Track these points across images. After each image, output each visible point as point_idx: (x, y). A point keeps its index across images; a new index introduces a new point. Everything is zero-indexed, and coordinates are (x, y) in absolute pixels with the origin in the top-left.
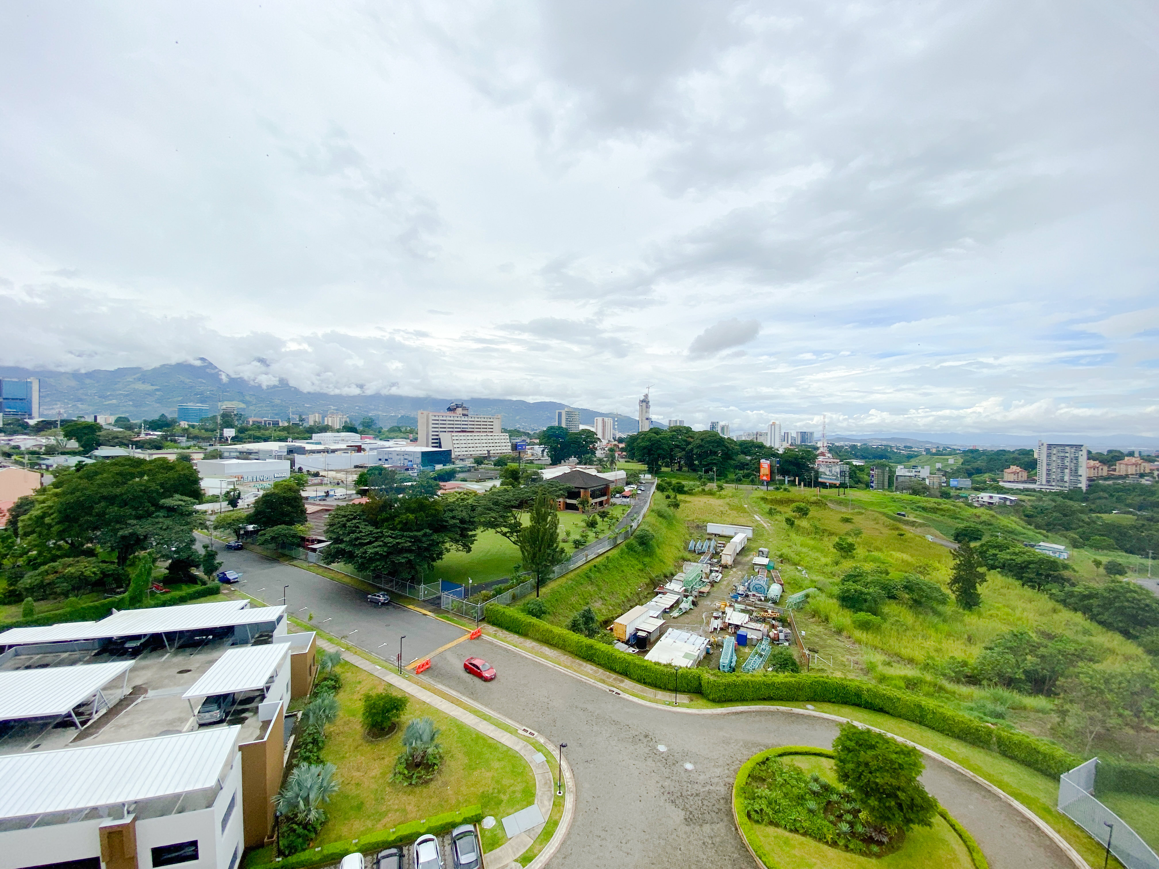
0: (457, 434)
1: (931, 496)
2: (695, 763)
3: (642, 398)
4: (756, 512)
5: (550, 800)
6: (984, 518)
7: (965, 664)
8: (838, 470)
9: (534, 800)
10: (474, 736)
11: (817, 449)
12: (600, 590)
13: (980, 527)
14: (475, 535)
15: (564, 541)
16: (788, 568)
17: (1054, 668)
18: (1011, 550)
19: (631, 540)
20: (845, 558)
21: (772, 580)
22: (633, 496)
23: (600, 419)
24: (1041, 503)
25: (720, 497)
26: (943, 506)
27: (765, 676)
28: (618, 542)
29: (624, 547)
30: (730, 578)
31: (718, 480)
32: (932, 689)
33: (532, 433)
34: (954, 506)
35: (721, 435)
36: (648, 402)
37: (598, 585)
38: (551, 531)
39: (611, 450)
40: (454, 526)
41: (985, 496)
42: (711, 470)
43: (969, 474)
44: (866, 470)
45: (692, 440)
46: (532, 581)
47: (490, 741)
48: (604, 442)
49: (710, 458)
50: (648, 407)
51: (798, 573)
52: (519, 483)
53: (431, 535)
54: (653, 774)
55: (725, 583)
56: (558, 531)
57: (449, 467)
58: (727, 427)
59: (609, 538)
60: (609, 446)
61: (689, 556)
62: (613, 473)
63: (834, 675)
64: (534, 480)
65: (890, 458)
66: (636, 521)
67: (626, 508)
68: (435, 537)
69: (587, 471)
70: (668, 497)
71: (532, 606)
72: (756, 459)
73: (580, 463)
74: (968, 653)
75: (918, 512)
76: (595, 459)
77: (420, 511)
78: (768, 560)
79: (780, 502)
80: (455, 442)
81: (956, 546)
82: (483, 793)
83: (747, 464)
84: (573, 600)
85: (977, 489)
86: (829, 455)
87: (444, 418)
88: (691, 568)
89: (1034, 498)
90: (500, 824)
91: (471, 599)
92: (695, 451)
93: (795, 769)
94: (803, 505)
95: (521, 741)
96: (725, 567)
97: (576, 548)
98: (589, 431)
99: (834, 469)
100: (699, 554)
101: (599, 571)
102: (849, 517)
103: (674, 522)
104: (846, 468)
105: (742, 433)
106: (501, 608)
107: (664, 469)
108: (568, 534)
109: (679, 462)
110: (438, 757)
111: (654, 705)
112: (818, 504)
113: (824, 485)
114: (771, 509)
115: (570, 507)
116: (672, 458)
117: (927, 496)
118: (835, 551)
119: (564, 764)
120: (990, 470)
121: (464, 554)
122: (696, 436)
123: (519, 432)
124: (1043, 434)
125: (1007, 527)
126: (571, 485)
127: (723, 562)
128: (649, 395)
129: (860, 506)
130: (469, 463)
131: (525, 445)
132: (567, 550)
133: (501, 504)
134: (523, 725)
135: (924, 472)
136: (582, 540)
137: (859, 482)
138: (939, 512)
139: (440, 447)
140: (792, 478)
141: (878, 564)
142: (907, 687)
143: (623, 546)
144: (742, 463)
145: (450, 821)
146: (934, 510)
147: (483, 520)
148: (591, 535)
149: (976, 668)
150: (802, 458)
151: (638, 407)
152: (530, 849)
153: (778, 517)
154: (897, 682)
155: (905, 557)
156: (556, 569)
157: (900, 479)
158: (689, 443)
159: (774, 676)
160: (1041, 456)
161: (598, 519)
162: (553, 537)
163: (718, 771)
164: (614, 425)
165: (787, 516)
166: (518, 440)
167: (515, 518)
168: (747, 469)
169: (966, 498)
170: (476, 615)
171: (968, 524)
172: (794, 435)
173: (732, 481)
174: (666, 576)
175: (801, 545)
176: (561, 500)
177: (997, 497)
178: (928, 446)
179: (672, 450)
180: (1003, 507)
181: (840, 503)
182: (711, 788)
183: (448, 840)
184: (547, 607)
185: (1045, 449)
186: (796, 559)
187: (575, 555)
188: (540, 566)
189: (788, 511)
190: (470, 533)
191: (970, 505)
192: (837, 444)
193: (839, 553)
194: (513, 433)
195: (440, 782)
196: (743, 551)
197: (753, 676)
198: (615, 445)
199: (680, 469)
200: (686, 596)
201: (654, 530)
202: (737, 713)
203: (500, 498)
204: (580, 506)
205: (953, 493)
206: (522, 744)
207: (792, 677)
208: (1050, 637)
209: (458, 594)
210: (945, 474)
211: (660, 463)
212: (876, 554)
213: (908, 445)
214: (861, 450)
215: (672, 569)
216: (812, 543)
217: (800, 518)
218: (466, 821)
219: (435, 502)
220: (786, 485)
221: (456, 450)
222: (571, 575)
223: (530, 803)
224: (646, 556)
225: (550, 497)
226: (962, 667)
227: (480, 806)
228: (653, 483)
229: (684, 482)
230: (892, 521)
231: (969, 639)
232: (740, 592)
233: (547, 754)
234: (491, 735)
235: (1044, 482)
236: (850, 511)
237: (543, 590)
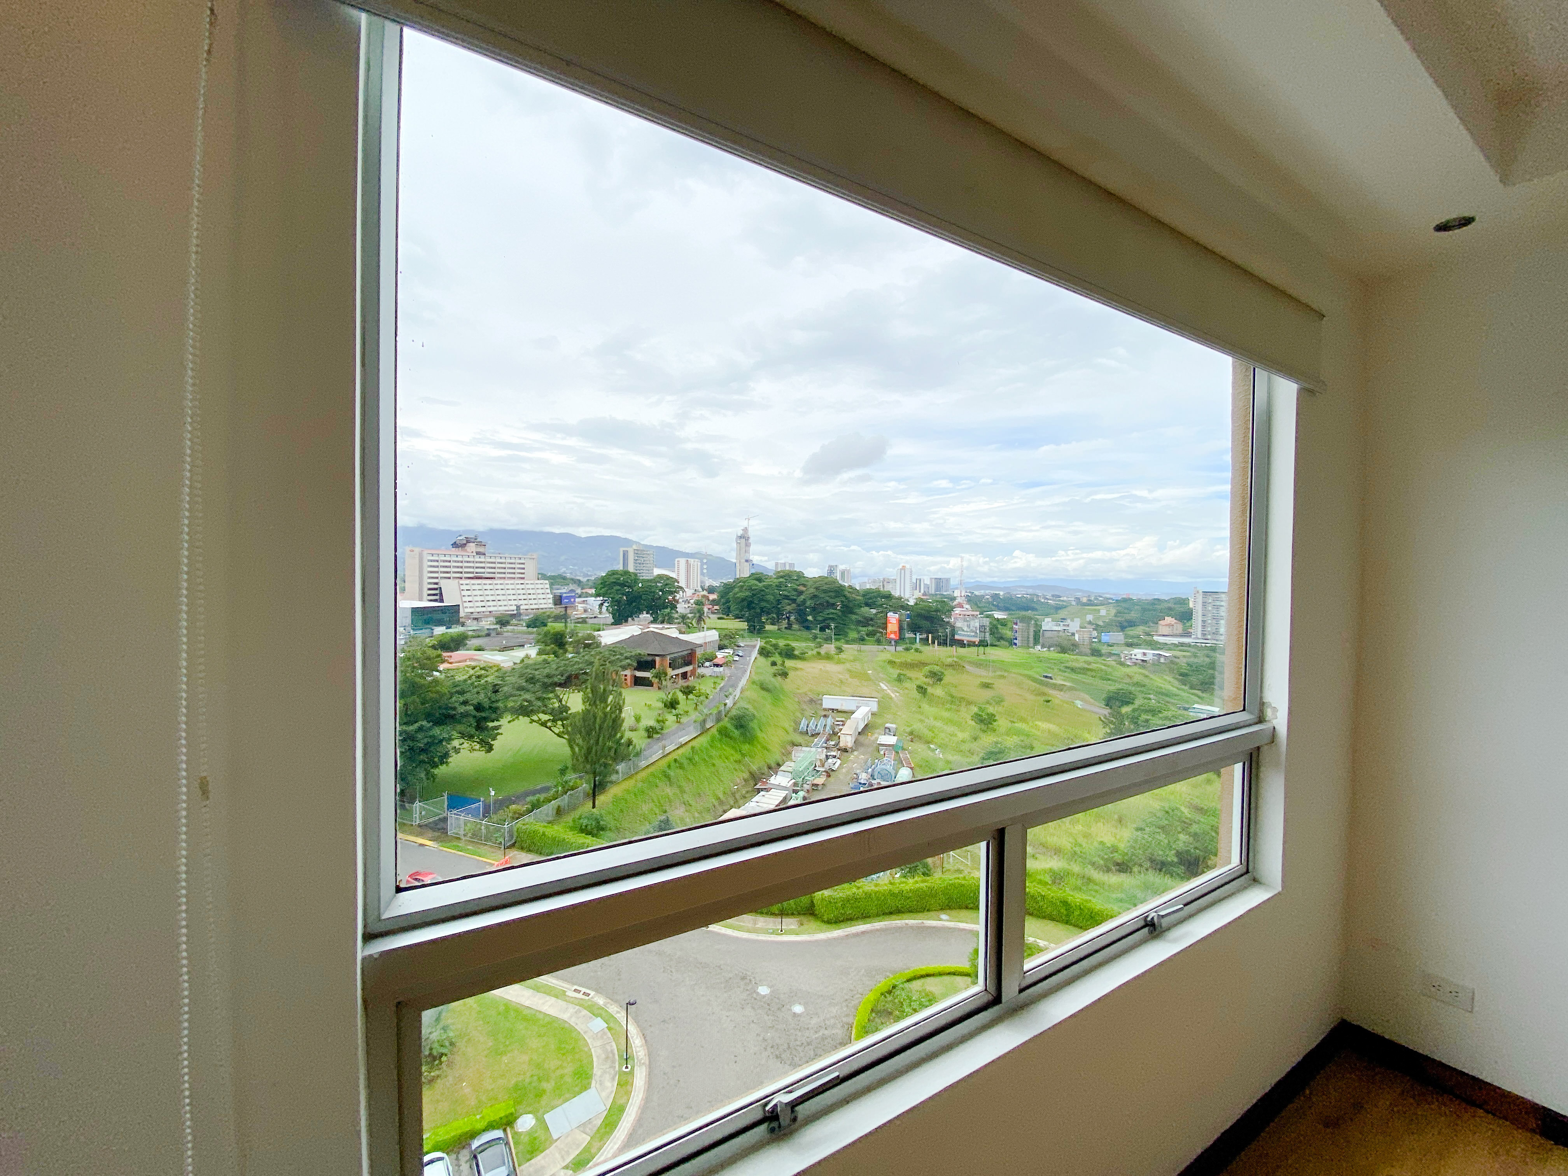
0: (468, 581)
1: (1081, 654)
2: (806, 1005)
3: (740, 533)
4: (882, 680)
5: (613, 1079)
6: (1137, 678)
7: (1115, 849)
8: (977, 625)
9: (590, 1084)
10: (502, 1008)
11: (954, 599)
12: (683, 792)
13: (1133, 689)
14: (497, 728)
15: (632, 729)
16: (919, 747)
17: (1206, 847)
18: (1165, 714)
19: (726, 722)
20: (984, 731)
21: (900, 763)
22: (727, 664)
23: (683, 561)
24: (1196, 660)
25: (839, 662)
26: (1094, 666)
27: (891, 884)
28: (708, 726)
29: (716, 733)
30: (850, 764)
31: (836, 640)
32: (1079, 882)
33: (584, 580)
34: (1105, 665)
35: (840, 582)
36: (747, 539)
37: (680, 787)
38: (613, 716)
39: (698, 603)
40: (465, 715)
41: (1138, 653)
42: (828, 627)
43: (1122, 628)
44: (1010, 625)
45: (804, 589)
46: (585, 786)
47: (526, 1012)
48: (689, 592)
49: (827, 611)
50: (748, 545)
51: (931, 754)
52: (566, 651)
53: (430, 729)
54: (753, 1025)
55: (844, 770)
56: (623, 715)
57: (456, 630)
58: (849, 571)
59: (695, 722)
60: (696, 598)
61: (799, 739)
62: (701, 634)
63: (972, 875)
64: (587, 646)
65: (1036, 610)
66: (731, 697)
67: (718, 681)
68: (437, 731)
69: (664, 632)
70: (774, 664)
71: (585, 822)
72: (882, 612)
73: (654, 621)
74: (1118, 837)
75: (1066, 674)
76: (676, 616)
77: (413, 694)
78: (896, 738)
79: (912, 666)
80: (463, 593)
81: (1106, 711)
82: (516, 1085)
83: (872, 619)
84: (645, 808)
85: (1130, 645)
86: (968, 606)
87: (447, 558)
88: (802, 755)
89: (1188, 654)
90: (542, 1123)
91: (495, 818)
92: (808, 603)
93: (927, 995)
94: (936, 668)
95: (571, 1005)
96: (845, 750)
97: (649, 737)
98: (669, 578)
99: (972, 623)
100: (813, 735)
101: (681, 767)
102: (990, 681)
103: (781, 696)
104: (986, 622)
105: (866, 580)
106: (540, 827)
107: (768, 627)
108: (638, 719)
109: (788, 618)
110: (447, 1044)
111: (753, 936)
112: (955, 666)
113: (961, 644)
114: (899, 675)
115: (638, 682)
116: (779, 613)
117: (1076, 655)
118: (973, 723)
119: (633, 1029)
120: (1144, 622)
121: (482, 754)
122: (809, 584)
123: (564, 578)
124: (1198, 580)
125: (1161, 688)
126: (643, 651)
127: (842, 745)
128: (750, 529)
129: (1002, 667)
130: (487, 624)
131: (574, 597)
132: (635, 741)
133: (538, 681)
134: (574, 984)
135: (1074, 626)
136: (658, 726)
137: (1001, 638)
138: (1089, 673)
139: (442, 601)
140: (924, 636)
141: (1022, 738)
142: (1054, 882)
143: (714, 731)
144: (865, 618)
145: (467, 1130)
146: (1084, 671)
147: (510, 704)
148: (670, 718)
149: (1127, 854)
150: (937, 611)
151: (735, 545)
152: (587, 1149)
153: (907, 684)
154: (1042, 877)
155: (1053, 727)
156: (621, 767)
157: (1047, 634)
158: (801, 593)
159: (903, 883)
160: (1195, 605)
161: (681, 697)
162: (616, 723)
163: (834, 1010)
164: (702, 569)
165: (918, 683)
166: (563, 590)
167: (560, 701)
168: (872, 626)
169: (1118, 655)
170: (501, 840)
171: (1120, 687)
172: (928, 582)
173: (854, 641)
174: (770, 768)
175: (935, 719)
176: (628, 672)
177: (1150, 654)
178: (1079, 594)
179: (779, 602)
180: (1157, 665)
181: (978, 664)
182: (826, 1032)
183: (465, 1155)
184: (608, 821)
185: (1201, 597)
186: (928, 734)
187: (649, 746)
188: (597, 766)
189: (919, 677)
190: (491, 724)
191: (1122, 664)
192: (977, 593)
193: (978, 726)
194: (555, 580)
195: (450, 1078)
196: (867, 729)
197: (876, 885)
198: (704, 596)
199: (789, 627)
200: (796, 792)
201: (755, 708)
202: (856, 935)
203: (537, 673)
204: (655, 681)
205: (1104, 649)
206: (572, 1009)
207: (923, 881)
208: (1200, 810)
209: (475, 814)
210: (1097, 628)
211: (763, 619)
212: (1019, 725)
213: (1057, 593)
214: (1005, 600)
215: (777, 757)
216: (946, 714)
217: (932, 686)
218: (490, 1127)
219: (436, 681)
220: (918, 645)
221: (465, 605)
222: (643, 775)
223: (586, 1087)
224: (744, 742)
225: (612, 669)
226: (1112, 853)
227: (512, 1102)
228: (754, 646)
229: (794, 644)
230: (1038, 686)
231: (1120, 820)
232: (862, 782)
233: (609, 1019)
234: (527, 1003)
235: (1199, 636)
236: (991, 674)
237: (601, 799)
